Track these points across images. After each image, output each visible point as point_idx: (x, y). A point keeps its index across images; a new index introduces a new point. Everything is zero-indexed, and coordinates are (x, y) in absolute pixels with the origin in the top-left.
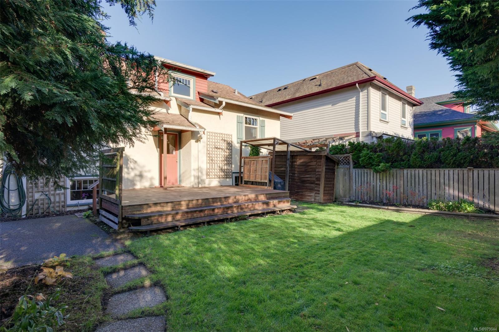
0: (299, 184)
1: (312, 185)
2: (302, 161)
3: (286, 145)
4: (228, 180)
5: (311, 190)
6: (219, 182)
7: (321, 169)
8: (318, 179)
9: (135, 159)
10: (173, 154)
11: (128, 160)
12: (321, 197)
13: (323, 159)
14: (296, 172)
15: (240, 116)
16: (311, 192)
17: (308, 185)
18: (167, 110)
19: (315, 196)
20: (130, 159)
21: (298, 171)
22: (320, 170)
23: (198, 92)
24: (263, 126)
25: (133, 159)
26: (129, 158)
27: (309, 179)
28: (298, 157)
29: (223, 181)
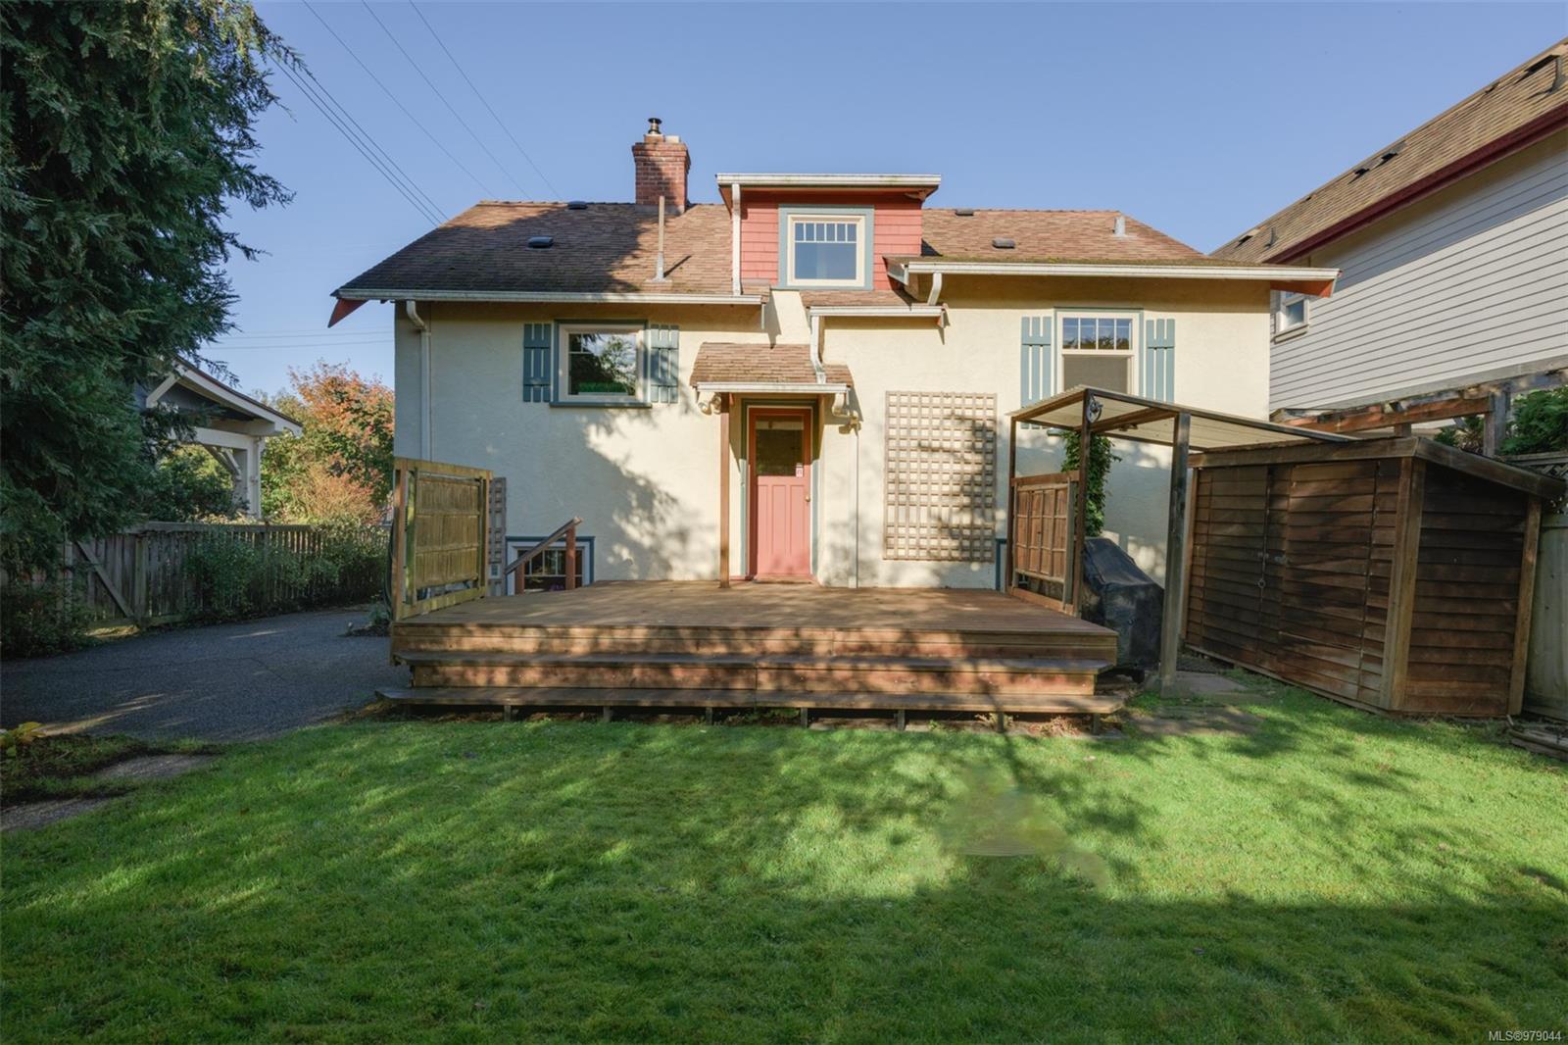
0: (1294, 601)
1: (1353, 614)
2: (1310, 489)
3: (1170, 423)
4: (975, 567)
5: (1348, 638)
6: (936, 573)
7: (1394, 532)
8: (1380, 586)
9: (673, 493)
10: (794, 474)
11: (652, 496)
12: (1390, 678)
13: (1404, 479)
14: (1285, 547)
15: (1036, 320)
16: (1341, 647)
17: (1329, 610)
18: (772, 338)
19: (1366, 673)
20: (660, 492)
21: (1291, 542)
22: (1391, 536)
23: (885, 259)
24: (1163, 346)
25: (667, 494)
26: (655, 491)
27: (1337, 581)
28: (1296, 474)
29: (952, 569)
